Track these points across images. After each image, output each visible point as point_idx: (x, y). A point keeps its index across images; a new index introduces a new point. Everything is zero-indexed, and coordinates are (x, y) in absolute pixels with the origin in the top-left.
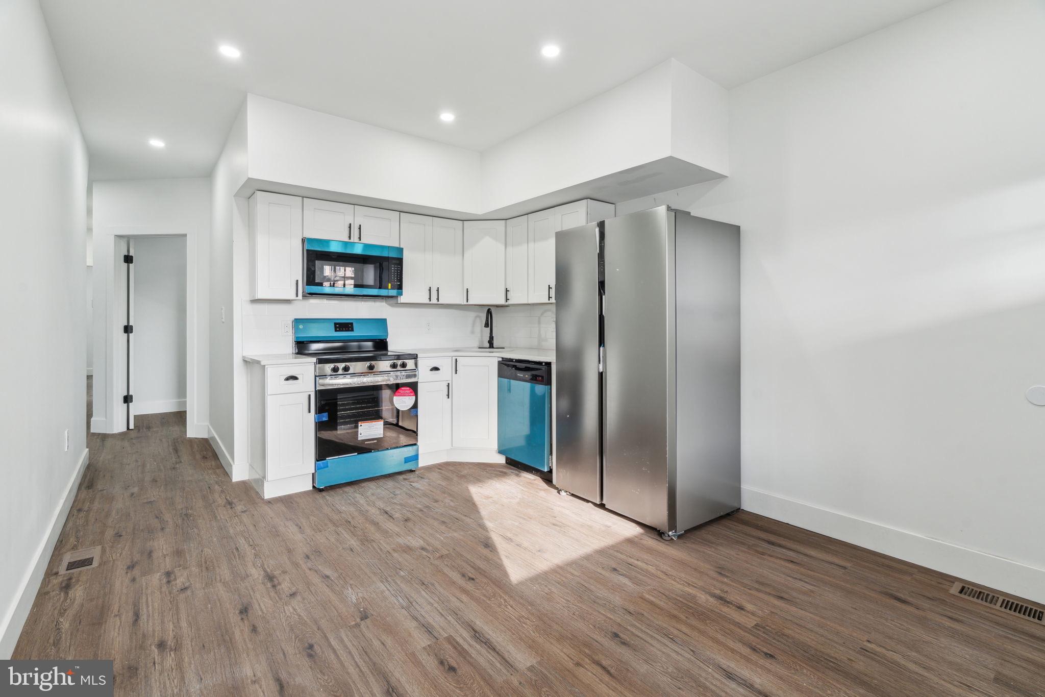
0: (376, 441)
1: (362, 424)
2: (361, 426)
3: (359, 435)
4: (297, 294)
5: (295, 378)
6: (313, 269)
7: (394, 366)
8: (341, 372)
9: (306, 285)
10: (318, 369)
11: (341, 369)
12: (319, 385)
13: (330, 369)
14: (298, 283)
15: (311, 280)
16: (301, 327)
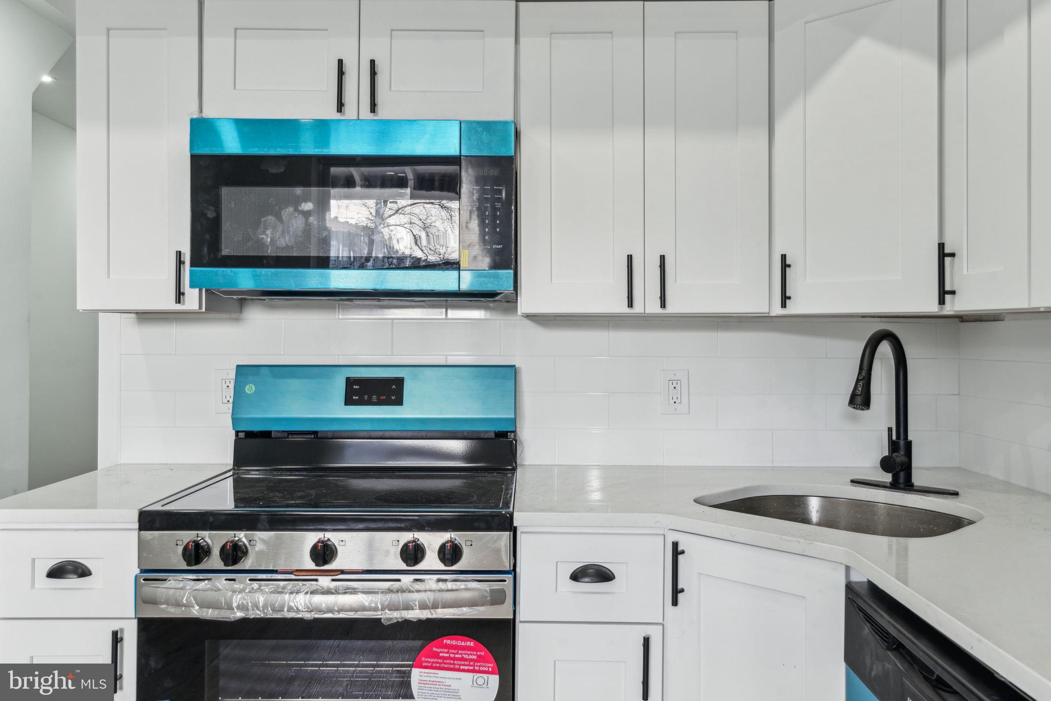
4: (180, 296)
5: (82, 572)
6: (211, 214)
7: (413, 554)
8: (215, 562)
9: (192, 265)
10: (142, 545)
11: (216, 552)
12: (141, 600)
13: (180, 549)
14: (180, 263)
15: (205, 250)
16: (250, 389)
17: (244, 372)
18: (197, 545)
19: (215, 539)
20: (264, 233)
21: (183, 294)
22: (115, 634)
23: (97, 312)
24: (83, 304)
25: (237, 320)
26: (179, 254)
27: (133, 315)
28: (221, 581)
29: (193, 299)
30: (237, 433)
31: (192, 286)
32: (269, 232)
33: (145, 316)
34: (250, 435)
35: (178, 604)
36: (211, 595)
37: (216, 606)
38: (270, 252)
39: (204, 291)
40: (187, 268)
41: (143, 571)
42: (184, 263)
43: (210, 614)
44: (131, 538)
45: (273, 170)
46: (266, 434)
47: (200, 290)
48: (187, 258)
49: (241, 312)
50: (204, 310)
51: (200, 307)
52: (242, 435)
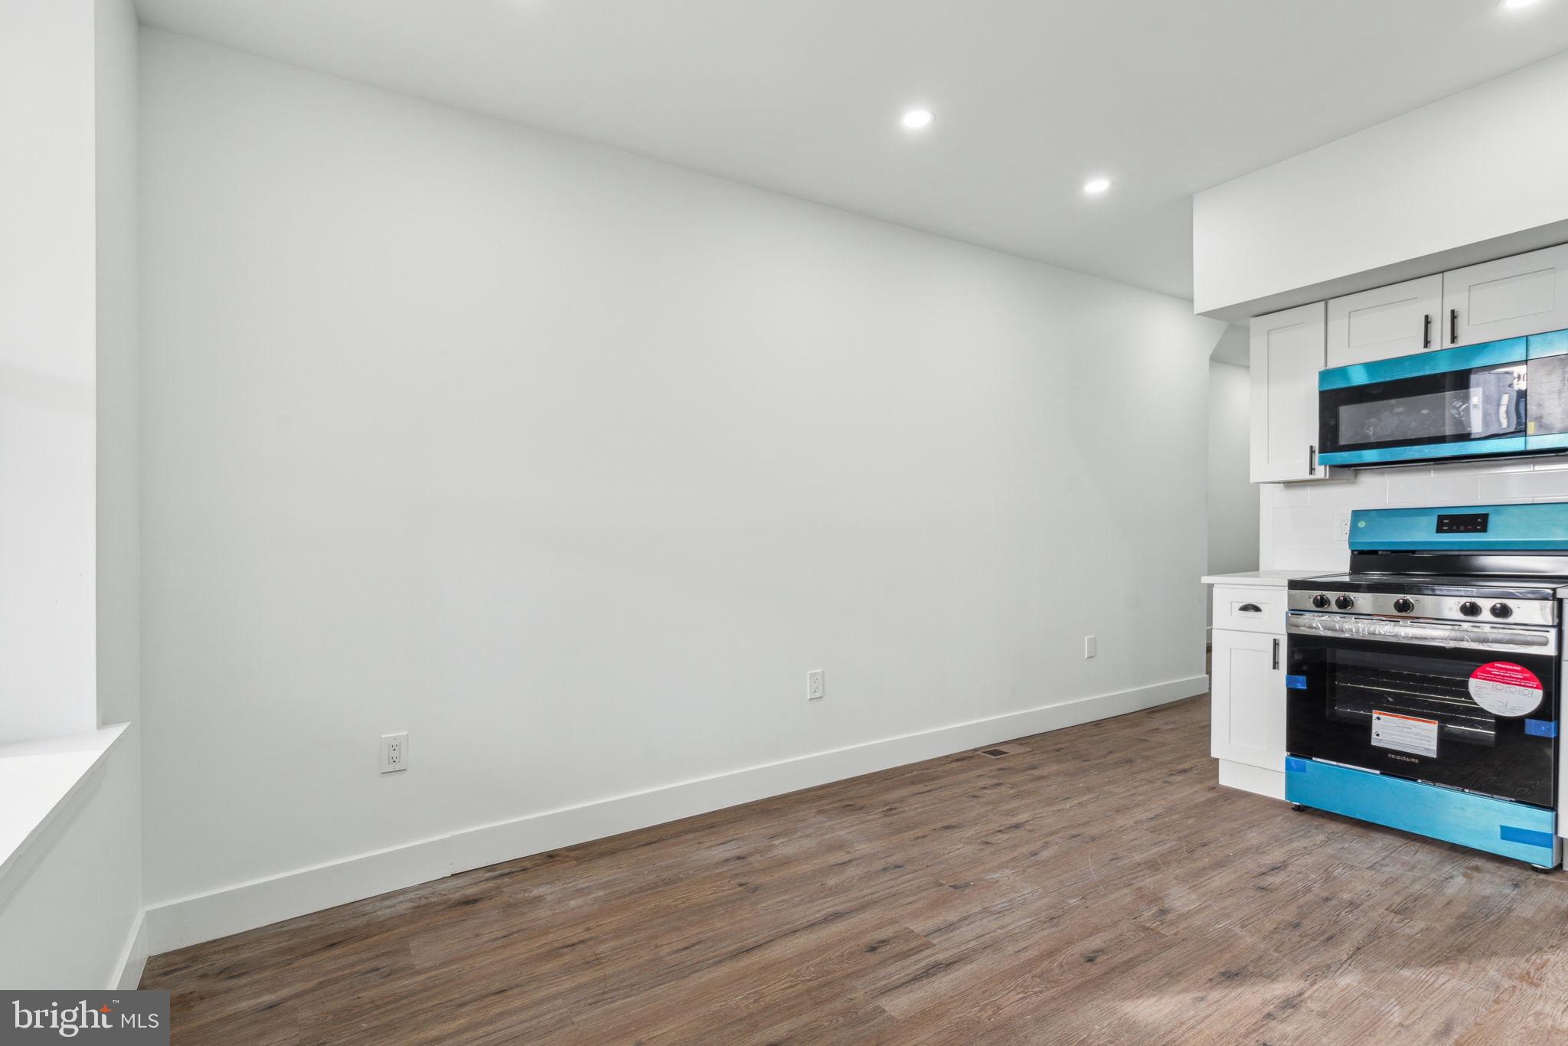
0: (1417, 761)
1: (1381, 716)
2: (1378, 718)
3: (1374, 736)
4: (1312, 470)
5: (1257, 609)
6: (1332, 423)
7: (1471, 610)
8: (1334, 607)
9: (1320, 453)
10: (1290, 598)
11: (1333, 603)
12: (1289, 624)
13: (1312, 600)
14: (1312, 451)
15: (1328, 444)
16: (1362, 524)
17: (1357, 515)
18: (1322, 597)
19: (1332, 596)
20: (1368, 429)
21: (1314, 469)
22: (1275, 640)
23: (1259, 483)
24: (1253, 480)
25: (1353, 483)
26: (1311, 447)
27: (1282, 485)
28: (1337, 618)
29: (1321, 472)
30: (1352, 551)
31: (1320, 464)
32: (1371, 428)
33: (1290, 484)
34: (1361, 552)
35: (1311, 627)
36: (1331, 624)
37: (1333, 629)
38: (1372, 440)
39: (1328, 467)
40: (1317, 455)
41: (1289, 610)
42: (1314, 452)
43: (1329, 634)
44: (1284, 593)
45: (1375, 392)
46: (1375, 552)
47: (1326, 466)
48: (1317, 449)
49: (1356, 477)
50: (1328, 477)
51: (1325, 475)
52: (1356, 553)
